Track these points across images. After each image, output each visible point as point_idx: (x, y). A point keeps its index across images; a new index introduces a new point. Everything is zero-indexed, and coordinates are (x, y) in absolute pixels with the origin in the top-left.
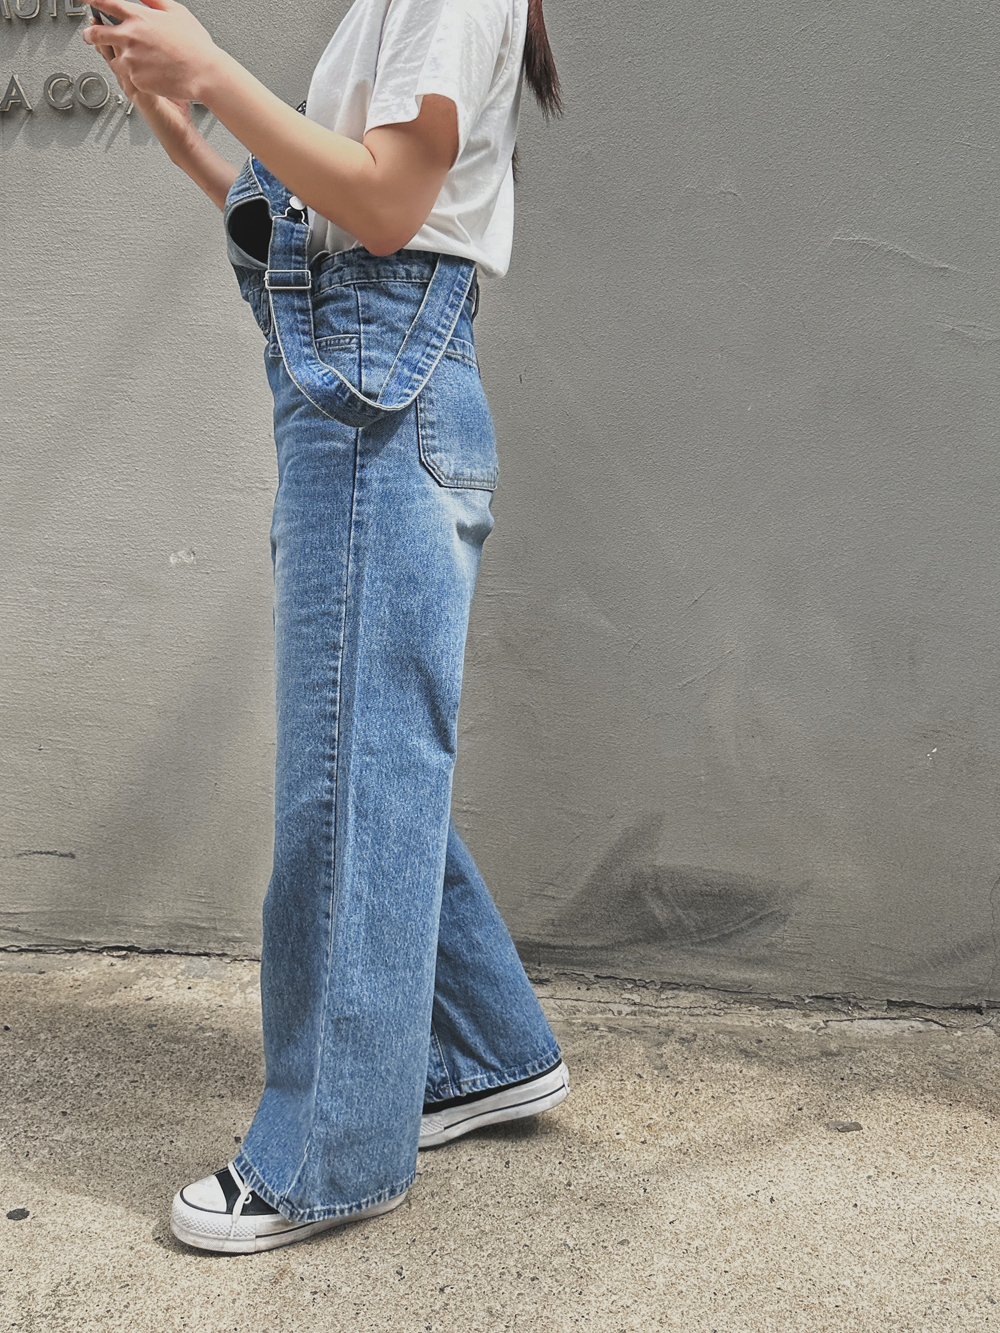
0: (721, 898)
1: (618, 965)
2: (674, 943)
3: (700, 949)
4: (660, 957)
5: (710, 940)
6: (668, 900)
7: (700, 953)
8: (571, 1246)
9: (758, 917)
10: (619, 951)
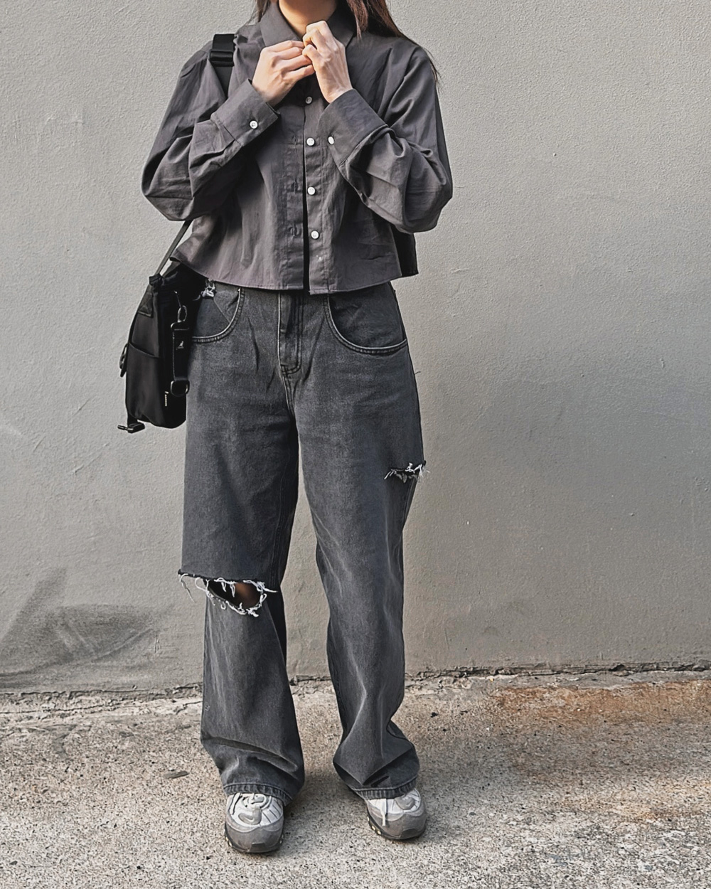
0: (111, 624)
1: (39, 684)
2: (79, 662)
3: (98, 664)
4: (70, 674)
5: (105, 656)
6: (73, 632)
7: (99, 667)
9: (138, 635)
10: (40, 673)
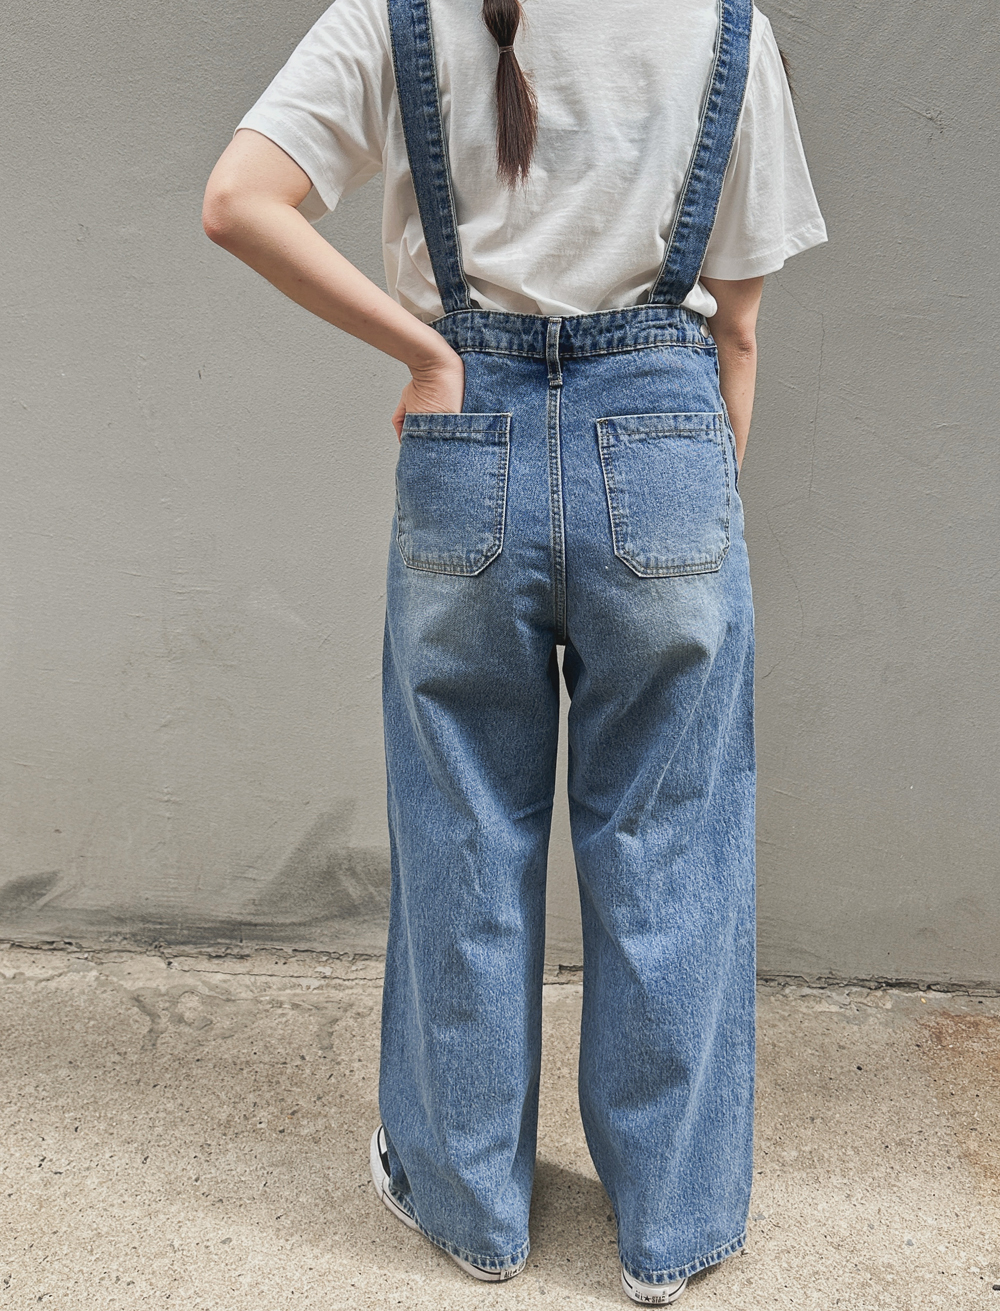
1: (315, 940)
2: (368, 919)
4: (354, 931)
6: (361, 879)
8: (176, 1246)
10: (316, 926)
